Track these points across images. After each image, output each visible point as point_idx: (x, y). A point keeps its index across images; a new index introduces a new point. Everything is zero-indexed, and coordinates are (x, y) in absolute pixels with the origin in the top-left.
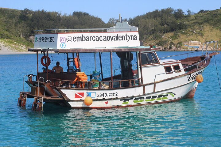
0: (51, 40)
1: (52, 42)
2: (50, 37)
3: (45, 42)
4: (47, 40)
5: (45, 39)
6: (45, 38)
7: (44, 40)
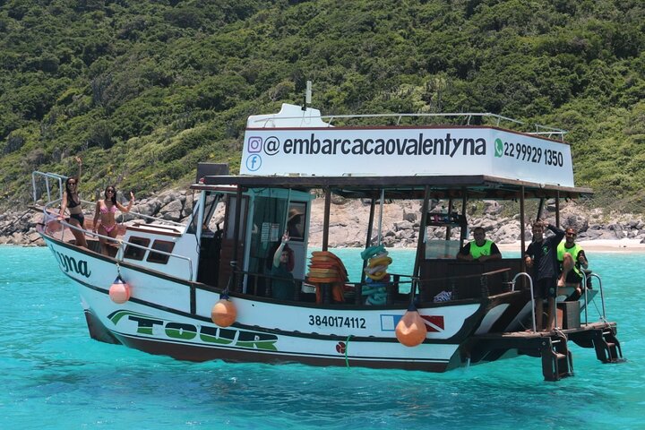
0: (554, 160)
1: (555, 165)
2: (549, 151)
3: (534, 161)
4: (540, 155)
5: (533, 153)
6: (534, 148)
7: (530, 154)
